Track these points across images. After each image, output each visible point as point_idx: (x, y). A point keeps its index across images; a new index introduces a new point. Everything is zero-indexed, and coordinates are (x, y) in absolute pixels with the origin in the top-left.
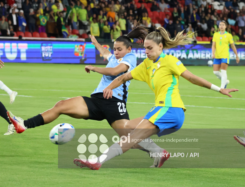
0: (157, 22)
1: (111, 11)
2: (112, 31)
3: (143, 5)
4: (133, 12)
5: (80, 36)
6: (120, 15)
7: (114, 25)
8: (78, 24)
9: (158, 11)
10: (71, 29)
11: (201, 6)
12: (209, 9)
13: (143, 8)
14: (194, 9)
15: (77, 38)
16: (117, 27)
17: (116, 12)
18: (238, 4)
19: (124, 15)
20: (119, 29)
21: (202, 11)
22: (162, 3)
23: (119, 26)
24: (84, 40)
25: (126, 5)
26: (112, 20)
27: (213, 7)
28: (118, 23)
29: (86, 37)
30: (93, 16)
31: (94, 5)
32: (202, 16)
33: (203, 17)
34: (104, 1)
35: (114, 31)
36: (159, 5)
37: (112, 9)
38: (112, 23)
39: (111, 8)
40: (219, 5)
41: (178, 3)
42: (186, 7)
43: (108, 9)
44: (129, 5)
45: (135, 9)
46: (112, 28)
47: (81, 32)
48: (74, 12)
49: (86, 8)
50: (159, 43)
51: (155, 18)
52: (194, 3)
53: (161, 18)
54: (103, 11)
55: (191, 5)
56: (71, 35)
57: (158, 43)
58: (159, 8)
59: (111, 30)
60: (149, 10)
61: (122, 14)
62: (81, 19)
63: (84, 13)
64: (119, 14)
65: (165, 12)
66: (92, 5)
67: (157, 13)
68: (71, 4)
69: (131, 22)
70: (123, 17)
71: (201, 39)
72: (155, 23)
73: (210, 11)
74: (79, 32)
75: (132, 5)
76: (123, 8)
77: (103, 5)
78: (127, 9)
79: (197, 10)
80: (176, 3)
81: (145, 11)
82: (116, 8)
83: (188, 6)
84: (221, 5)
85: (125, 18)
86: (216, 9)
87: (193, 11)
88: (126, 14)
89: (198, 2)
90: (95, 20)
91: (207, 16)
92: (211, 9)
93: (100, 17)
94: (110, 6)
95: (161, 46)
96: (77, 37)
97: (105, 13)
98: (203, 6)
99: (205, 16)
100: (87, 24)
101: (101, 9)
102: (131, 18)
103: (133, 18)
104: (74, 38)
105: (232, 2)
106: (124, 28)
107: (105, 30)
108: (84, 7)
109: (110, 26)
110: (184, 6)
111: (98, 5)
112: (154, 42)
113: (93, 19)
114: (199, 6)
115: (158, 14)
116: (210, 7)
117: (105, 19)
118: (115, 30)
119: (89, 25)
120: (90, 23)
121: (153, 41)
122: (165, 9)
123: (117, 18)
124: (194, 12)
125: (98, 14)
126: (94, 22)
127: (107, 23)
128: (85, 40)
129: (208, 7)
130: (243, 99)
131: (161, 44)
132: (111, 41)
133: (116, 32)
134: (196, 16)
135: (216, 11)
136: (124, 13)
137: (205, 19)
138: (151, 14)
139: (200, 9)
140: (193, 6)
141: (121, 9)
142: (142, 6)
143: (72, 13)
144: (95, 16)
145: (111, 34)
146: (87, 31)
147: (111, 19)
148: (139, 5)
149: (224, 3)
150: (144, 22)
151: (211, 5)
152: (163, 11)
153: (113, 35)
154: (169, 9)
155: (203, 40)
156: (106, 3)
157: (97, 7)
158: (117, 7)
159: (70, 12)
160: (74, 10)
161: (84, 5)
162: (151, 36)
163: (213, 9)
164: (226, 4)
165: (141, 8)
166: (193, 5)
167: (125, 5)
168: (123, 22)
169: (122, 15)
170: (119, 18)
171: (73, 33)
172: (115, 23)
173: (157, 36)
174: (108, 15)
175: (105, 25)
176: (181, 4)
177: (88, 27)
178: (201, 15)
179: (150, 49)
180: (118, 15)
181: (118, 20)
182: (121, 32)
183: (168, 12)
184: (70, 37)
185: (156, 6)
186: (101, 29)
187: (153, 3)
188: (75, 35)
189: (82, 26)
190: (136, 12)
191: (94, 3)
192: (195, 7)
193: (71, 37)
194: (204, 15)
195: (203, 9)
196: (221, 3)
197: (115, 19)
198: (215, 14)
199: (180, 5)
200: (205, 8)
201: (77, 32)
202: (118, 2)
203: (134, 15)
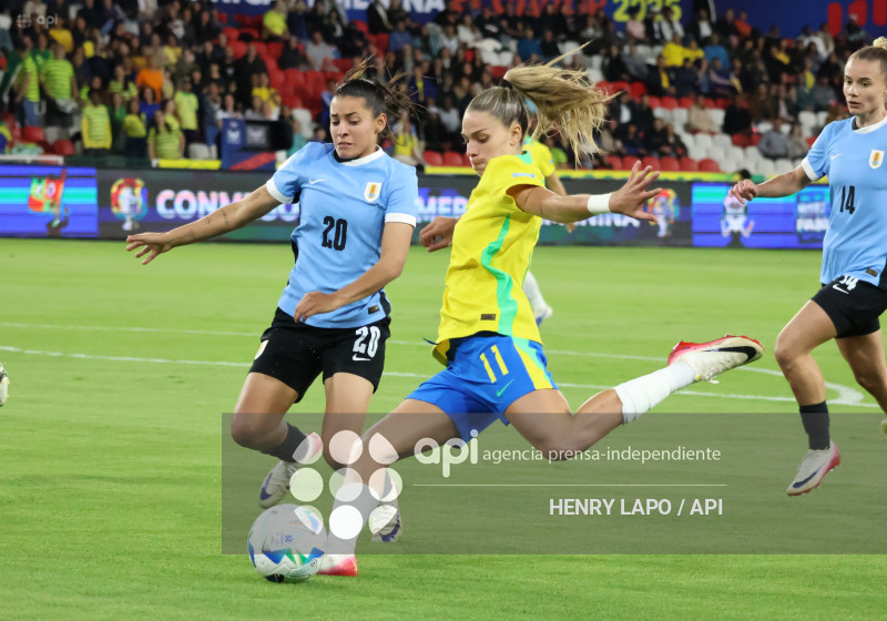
0: (299, 102)
1: (149, 65)
2: (152, 131)
3: (253, 50)
4: (222, 71)
5: (49, 149)
6: (179, 82)
7: (159, 113)
8: (44, 110)
9: (303, 68)
10: (18, 125)
11: (440, 54)
12: (464, 62)
13: (251, 59)
14: (417, 64)
15: (40, 154)
16: (170, 119)
17: (167, 69)
18: (560, 46)
19: (192, 81)
20: (175, 124)
21: (443, 69)
22: (315, 42)
23: (176, 114)
24: (59, 160)
25: (200, 50)
26: (154, 98)
27: (478, 57)
28: (171, 106)
29: (68, 150)
30: (90, 85)
31: (95, 48)
32: (443, 84)
33: (446, 89)
34: (129, 37)
35: (158, 132)
36: (305, 48)
37: (154, 61)
38: (153, 106)
39: (148, 58)
40: (497, 52)
41: (366, 43)
42: (392, 58)
43: (140, 61)
44: (209, 47)
45: (229, 61)
46: (152, 123)
47: (52, 134)
48: (29, 71)
49: (70, 57)
50: (511, 120)
51: (290, 90)
52: (418, 42)
53: (310, 90)
54: (125, 68)
55: (408, 48)
56: (19, 144)
57: (507, 122)
58: (304, 60)
59: (148, 128)
60: (271, 64)
61: (187, 79)
62: (52, 94)
63: (63, 72)
64: (178, 76)
65: (323, 71)
66: (89, 49)
67: (298, 75)
68: (20, 46)
69: (215, 101)
70: (188, 86)
71: (438, 158)
72: (292, 106)
73: (468, 69)
74: (45, 136)
75: (217, 47)
76: (190, 58)
77: (124, 49)
78: (203, 62)
79: (426, 65)
80: (359, 44)
81: (259, 66)
82: (167, 58)
83: (400, 54)
84: (505, 49)
85: (196, 90)
86: (487, 64)
87: (414, 68)
88: (197, 76)
89: (432, 42)
90: (96, 96)
91: (460, 86)
92: (473, 62)
93: (116, 86)
94: (148, 51)
95: (515, 133)
96: (40, 150)
97: (129, 73)
98: (445, 53)
99: (452, 87)
100: (74, 109)
101: (118, 59)
102: (215, 89)
103: (222, 90)
104: (30, 153)
105: (538, 42)
106: (191, 122)
107: (132, 128)
108: (62, 53)
109: (148, 116)
110: (385, 51)
111: (108, 47)
112: (493, 117)
113: (90, 94)
114: (435, 52)
115: (301, 79)
116: (470, 58)
117: (133, 91)
118: (162, 128)
119: (79, 112)
120: (81, 105)
121: (493, 114)
122: (325, 62)
123: (168, 88)
124: (419, 73)
125: (108, 77)
126: (95, 104)
127: (135, 107)
128: (65, 161)
129: (462, 55)
130: (571, 353)
131: (516, 125)
132: (150, 163)
133: (164, 136)
134: (425, 85)
135: (488, 68)
136: (190, 74)
137: (452, 94)
138: (280, 77)
139: (438, 62)
140: (413, 55)
141: (181, 60)
142: (249, 50)
143: (24, 74)
144: (97, 83)
145: (151, 141)
146: (72, 131)
147: (148, 93)
148: (242, 48)
149: (513, 45)
150: (257, 103)
151: (474, 50)
152: (317, 69)
153: (157, 143)
154: (336, 63)
155: (445, 163)
156: (136, 43)
157: (104, 55)
158: (171, 54)
159: (19, 69)
160: (30, 64)
161: (62, 46)
162: (486, 101)
163: (478, 63)
164: (519, 46)
165: (246, 57)
166: (414, 48)
167: (195, 48)
168: (187, 104)
169: (185, 82)
170: (176, 88)
171: (26, 137)
172: (163, 105)
173: (504, 99)
174: (139, 80)
175: (129, 111)
176: (378, 45)
177: (75, 118)
178: (439, 81)
179: (483, 141)
180: (174, 79)
181: (173, 98)
182: (181, 134)
183: (334, 74)
184: (14, 150)
185: (296, 50)
186: (116, 127)
187: (287, 43)
188: (32, 146)
189: (55, 115)
190: (230, 71)
191: (94, 41)
192: (421, 56)
193: (20, 150)
194: (449, 81)
195: (447, 63)
196: (506, 45)
197: (162, 93)
198: (486, 78)
199: (374, 50)
200: (454, 59)
201: (39, 135)
202: (172, 39)
203: (224, 80)
